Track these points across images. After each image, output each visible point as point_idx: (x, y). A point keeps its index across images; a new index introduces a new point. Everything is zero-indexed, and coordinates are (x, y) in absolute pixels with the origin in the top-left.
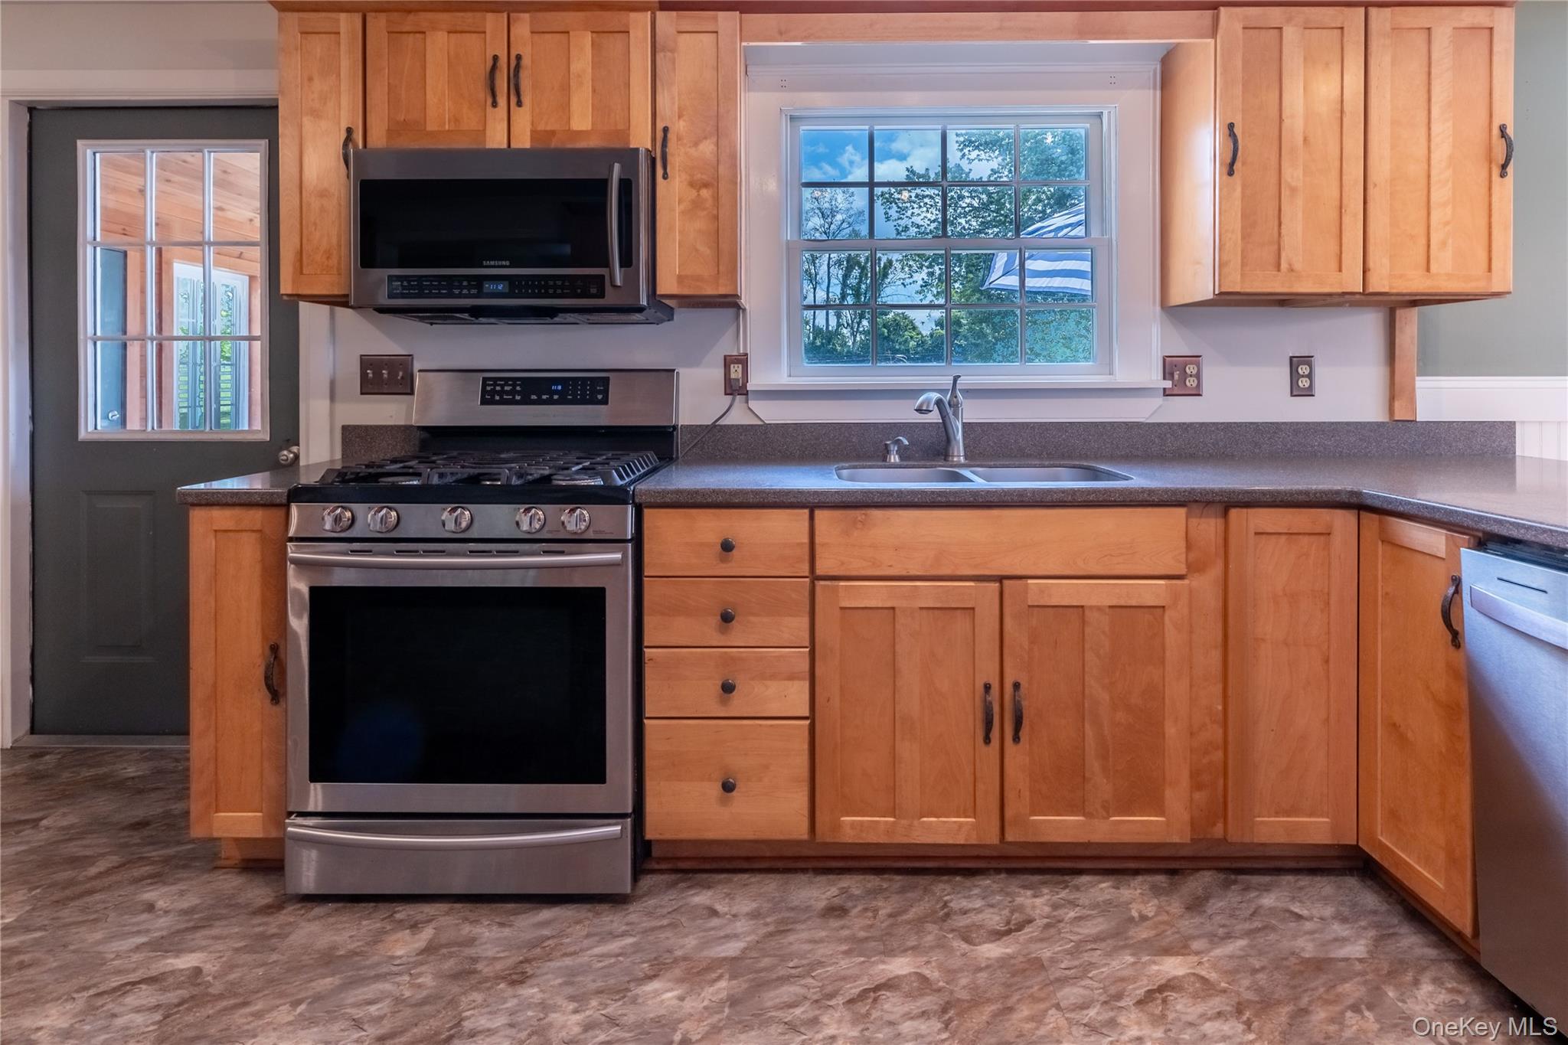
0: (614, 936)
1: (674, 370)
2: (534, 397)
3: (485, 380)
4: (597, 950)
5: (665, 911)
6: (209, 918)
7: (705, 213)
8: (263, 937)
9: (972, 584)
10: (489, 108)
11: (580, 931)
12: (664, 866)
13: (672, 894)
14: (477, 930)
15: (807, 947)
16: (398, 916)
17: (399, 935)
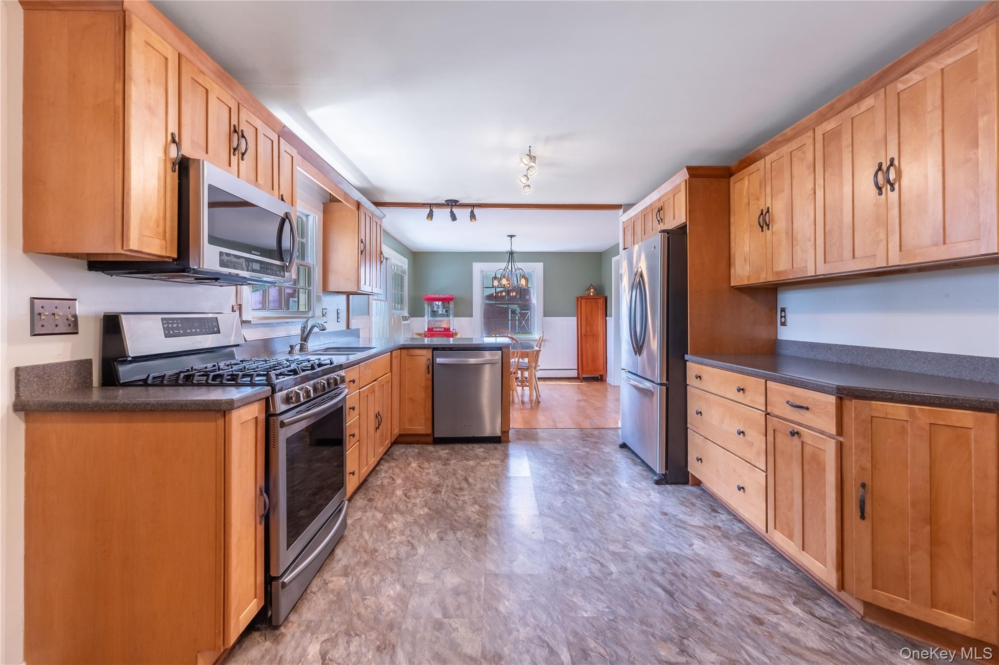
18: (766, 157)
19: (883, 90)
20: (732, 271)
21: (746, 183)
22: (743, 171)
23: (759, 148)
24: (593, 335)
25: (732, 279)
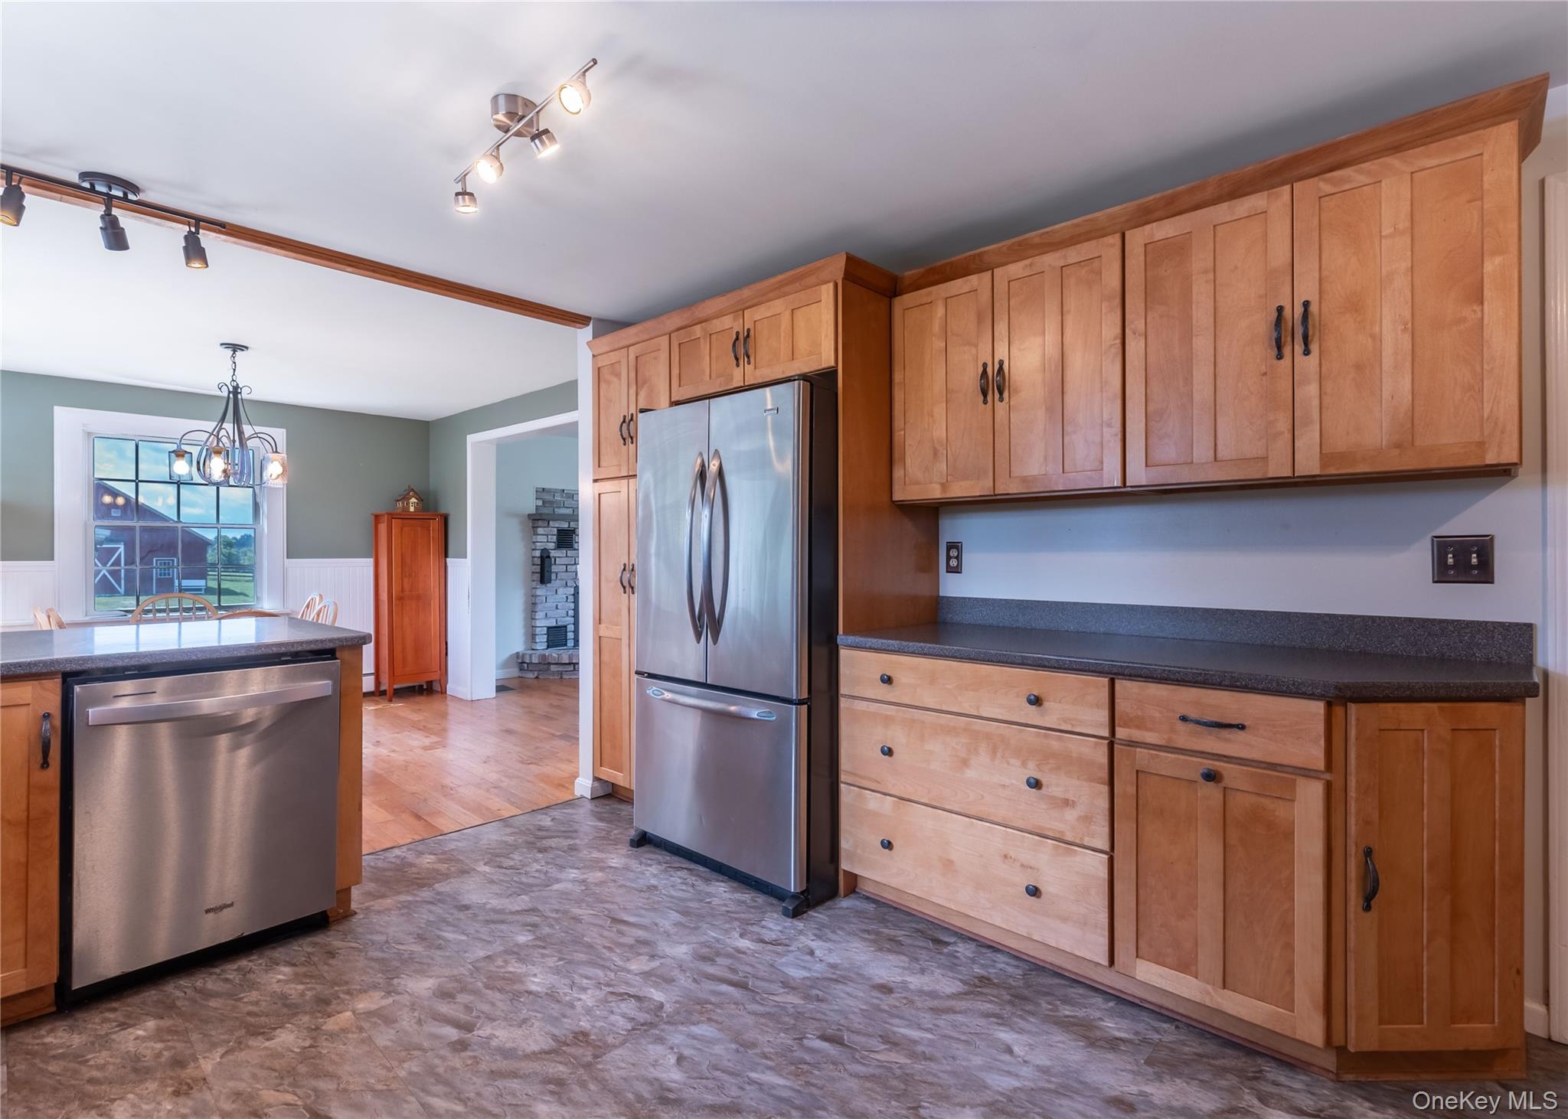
18: (998, 272)
19: (1287, 188)
20: (898, 473)
21: (940, 311)
22: (929, 289)
23: (983, 249)
24: (418, 598)
25: (896, 487)
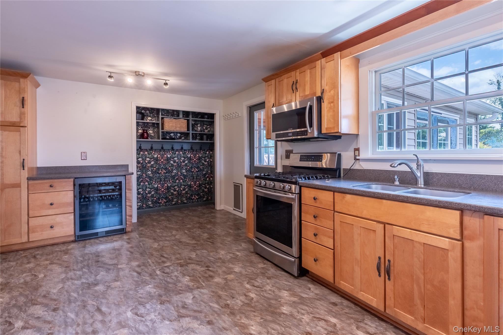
0: (289, 282)
1: (336, 153)
2: (309, 160)
3: (301, 155)
4: (284, 282)
5: (302, 284)
6: (245, 250)
7: (332, 110)
8: (248, 255)
9: (375, 223)
10: (293, 93)
11: (285, 278)
12: (310, 277)
13: (306, 282)
14: (271, 269)
15: (319, 305)
16: (264, 262)
17: (262, 264)
